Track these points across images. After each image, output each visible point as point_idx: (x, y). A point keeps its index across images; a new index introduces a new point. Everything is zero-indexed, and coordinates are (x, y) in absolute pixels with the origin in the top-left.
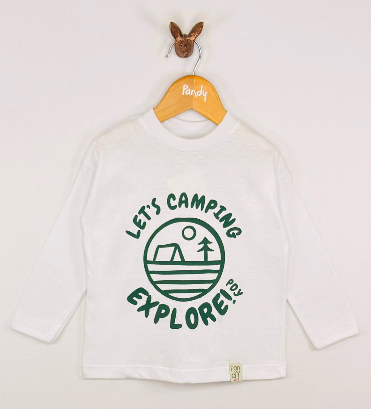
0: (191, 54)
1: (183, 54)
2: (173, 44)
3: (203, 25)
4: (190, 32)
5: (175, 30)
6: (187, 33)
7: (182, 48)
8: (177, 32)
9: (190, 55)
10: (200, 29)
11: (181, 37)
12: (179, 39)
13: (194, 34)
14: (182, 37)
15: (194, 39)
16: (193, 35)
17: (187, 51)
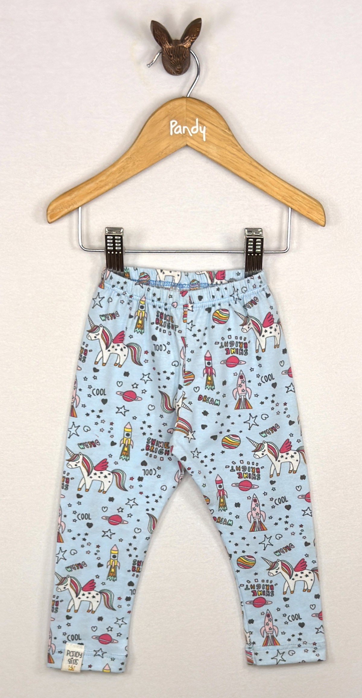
1: (174, 69)
2: (159, 54)
3: (201, 24)
4: (183, 35)
5: (159, 31)
6: (179, 38)
7: (173, 59)
8: (164, 36)
9: (185, 71)
10: (197, 30)
11: (170, 43)
12: (168, 46)
13: (189, 37)
14: (172, 43)
15: (188, 45)
16: (187, 39)
17: (181, 64)
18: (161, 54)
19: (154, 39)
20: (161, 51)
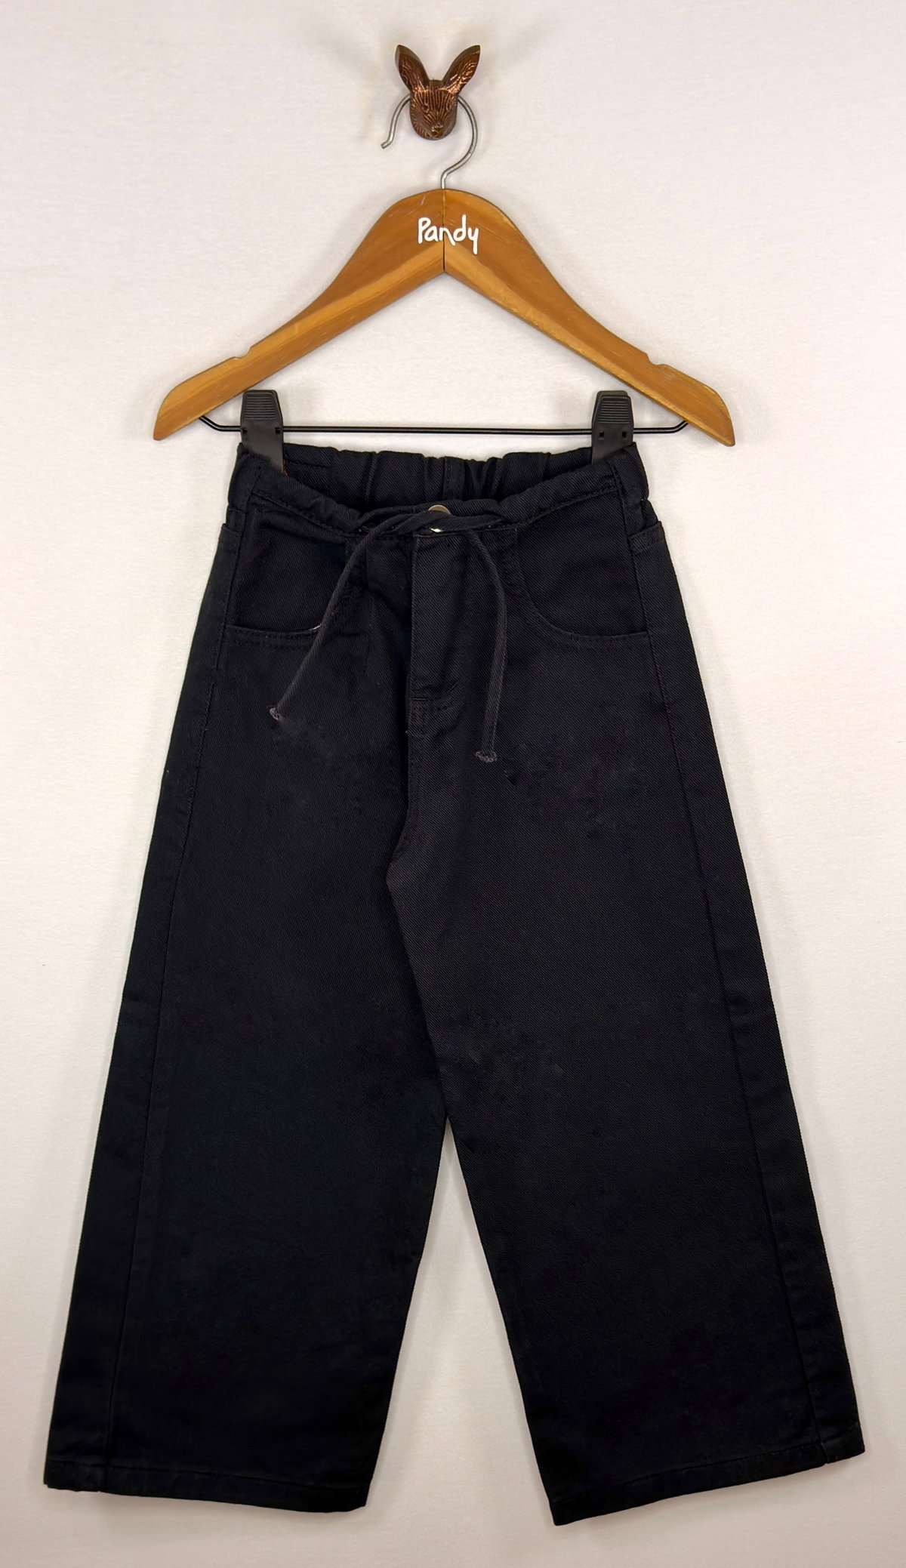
0: (451, 130)
1: (430, 129)
3: (478, 55)
4: (448, 74)
5: (408, 65)
6: (440, 77)
7: (429, 113)
8: (416, 73)
9: (449, 133)
10: (470, 65)
11: (425, 84)
12: (420, 89)
13: (457, 78)
14: (429, 85)
15: (457, 89)
16: (455, 79)
17: (440, 120)
18: (409, 102)
19: (399, 76)
20: (409, 97)
